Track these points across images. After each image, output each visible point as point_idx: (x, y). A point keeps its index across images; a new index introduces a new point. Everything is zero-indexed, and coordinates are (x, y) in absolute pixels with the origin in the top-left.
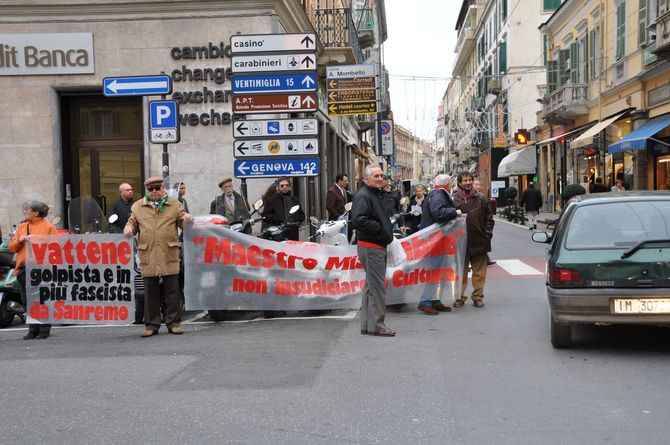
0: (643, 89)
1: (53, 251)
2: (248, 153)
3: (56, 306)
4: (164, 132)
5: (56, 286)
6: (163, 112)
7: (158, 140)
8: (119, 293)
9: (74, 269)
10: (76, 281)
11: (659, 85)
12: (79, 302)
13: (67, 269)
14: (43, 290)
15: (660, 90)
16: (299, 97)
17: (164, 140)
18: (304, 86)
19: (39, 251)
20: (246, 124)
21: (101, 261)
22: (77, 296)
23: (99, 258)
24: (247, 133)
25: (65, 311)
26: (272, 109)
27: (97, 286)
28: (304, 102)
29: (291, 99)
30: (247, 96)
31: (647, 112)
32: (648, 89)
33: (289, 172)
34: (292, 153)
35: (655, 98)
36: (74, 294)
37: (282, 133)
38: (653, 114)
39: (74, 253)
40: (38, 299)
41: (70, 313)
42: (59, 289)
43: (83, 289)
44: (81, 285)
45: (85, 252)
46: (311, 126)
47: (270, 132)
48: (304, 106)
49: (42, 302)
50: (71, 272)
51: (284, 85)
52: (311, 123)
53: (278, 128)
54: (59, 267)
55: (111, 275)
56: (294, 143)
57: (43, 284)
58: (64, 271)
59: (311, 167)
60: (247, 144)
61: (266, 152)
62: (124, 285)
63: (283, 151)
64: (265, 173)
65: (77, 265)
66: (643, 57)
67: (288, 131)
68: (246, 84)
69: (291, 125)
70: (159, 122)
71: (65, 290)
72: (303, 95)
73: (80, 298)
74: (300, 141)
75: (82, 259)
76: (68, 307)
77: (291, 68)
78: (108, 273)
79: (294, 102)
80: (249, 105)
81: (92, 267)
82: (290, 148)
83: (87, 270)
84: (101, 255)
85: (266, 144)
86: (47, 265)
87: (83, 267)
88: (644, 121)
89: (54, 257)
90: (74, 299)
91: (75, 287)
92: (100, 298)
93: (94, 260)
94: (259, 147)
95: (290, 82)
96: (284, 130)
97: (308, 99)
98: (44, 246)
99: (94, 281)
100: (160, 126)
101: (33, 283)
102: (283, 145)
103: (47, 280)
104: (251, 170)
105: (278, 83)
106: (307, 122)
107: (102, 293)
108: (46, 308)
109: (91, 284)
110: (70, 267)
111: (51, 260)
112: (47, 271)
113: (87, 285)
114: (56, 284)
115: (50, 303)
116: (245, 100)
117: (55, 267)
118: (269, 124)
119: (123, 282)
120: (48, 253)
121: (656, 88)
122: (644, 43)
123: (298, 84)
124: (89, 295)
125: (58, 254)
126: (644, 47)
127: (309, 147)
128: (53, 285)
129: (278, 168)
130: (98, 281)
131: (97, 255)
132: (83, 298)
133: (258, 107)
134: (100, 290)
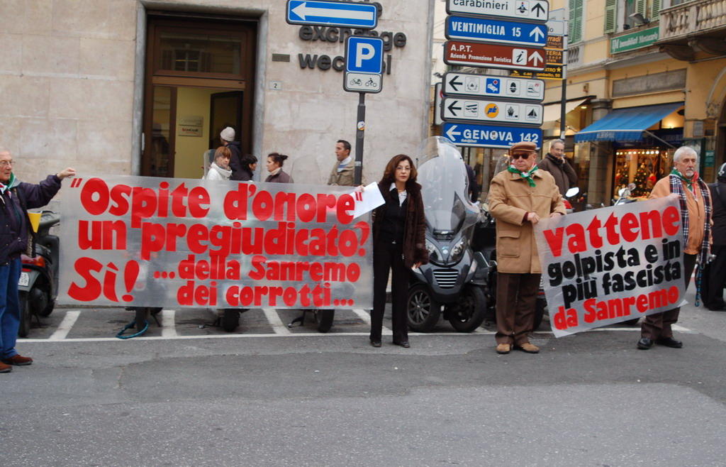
0: (608, 78)
1: (573, 235)
2: (460, 115)
3: (587, 306)
4: (365, 77)
5: (583, 281)
6: (365, 51)
7: (356, 87)
8: (667, 272)
9: (603, 255)
10: (607, 268)
11: (629, 76)
12: (614, 296)
13: (594, 256)
14: (566, 289)
15: (631, 81)
16: (525, 52)
17: (363, 87)
18: (532, 39)
19: (554, 240)
20: (461, 78)
21: (640, 236)
22: (611, 288)
23: (637, 234)
24: (461, 90)
25: (598, 310)
26: (492, 62)
27: (636, 270)
28: (530, 59)
29: (516, 52)
30: (465, 43)
31: (612, 101)
32: (613, 78)
33: (506, 143)
34: (512, 119)
35: (624, 88)
36: (606, 285)
37: (502, 94)
38: (618, 104)
39: (602, 232)
40: (562, 304)
41: (604, 312)
42: (586, 284)
43: (617, 277)
44: (612, 273)
45: (617, 229)
46: (536, 89)
47: (488, 90)
48: (530, 63)
49: (567, 306)
50: (599, 258)
51: (509, 35)
52: (537, 85)
53: (498, 86)
54: (583, 255)
55: (655, 252)
56: (515, 107)
57: (565, 281)
58: (590, 260)
59: (532, 138)
60: (461, 103)
61: (481, 115)
62: (672, 261)
63: (502, 116)
64: (479, 141)
65: (607, 248)
66: (610, 45)
67: (509, 92)
68: (465, 29)
69: (513, 85)
70: (359, 64)
71: (593, 283)
72: (531, 50)
73: (615, 290)
74: (523, 106)
75: (613, 239)
76: (602, 304)
77: (519, 15)
78: (650, 252)
79: (520, 57)
80: (467, 54)
81: (627, 246)
82: (511, 114)
83: (621, 252)
84: (639, 229)
85: (483, 105)
86: (567, 256)
87: (615, 249)
88: (606, 111)
89: (575, 244)
90: (607, 292)
91: (606, 277)
92: (642, 284)
93: (630, 237)
94: (474, 108)
95: (517, 32)
96: (505, 91)
97: (536, 55)
98: (560, 230)
99: (631, 265)
100: (358, 69)
101: (553, 283)
102: (503, 107)
103: (569, 275)
104: (462, 136)
105: (502, 31)
106: (532, 83)
107: (644, 278)
108: (573, 312)
109: (628, 268)
110: (598, 252)
111: (572, 249)
112: (568, 264)
113: (622, 272)
114: (582, 278)
115: (578, 305)
116: (462, 47)
117: (577, 257)
118: (489, 81)
119: (672, 257)
120: (566, 238)
121: (626, 79)
122: (612, 31)
123: (525, 37)
124: (625, 283)
125: (580, 238)
126: (611, 35)
127: (532, 114)
128: (578, 280)
129: (494, 136)
130: (637, 263)
131: (634, 230)
132: (619, 288)
133: (477, 58)
134: (641, 274)
